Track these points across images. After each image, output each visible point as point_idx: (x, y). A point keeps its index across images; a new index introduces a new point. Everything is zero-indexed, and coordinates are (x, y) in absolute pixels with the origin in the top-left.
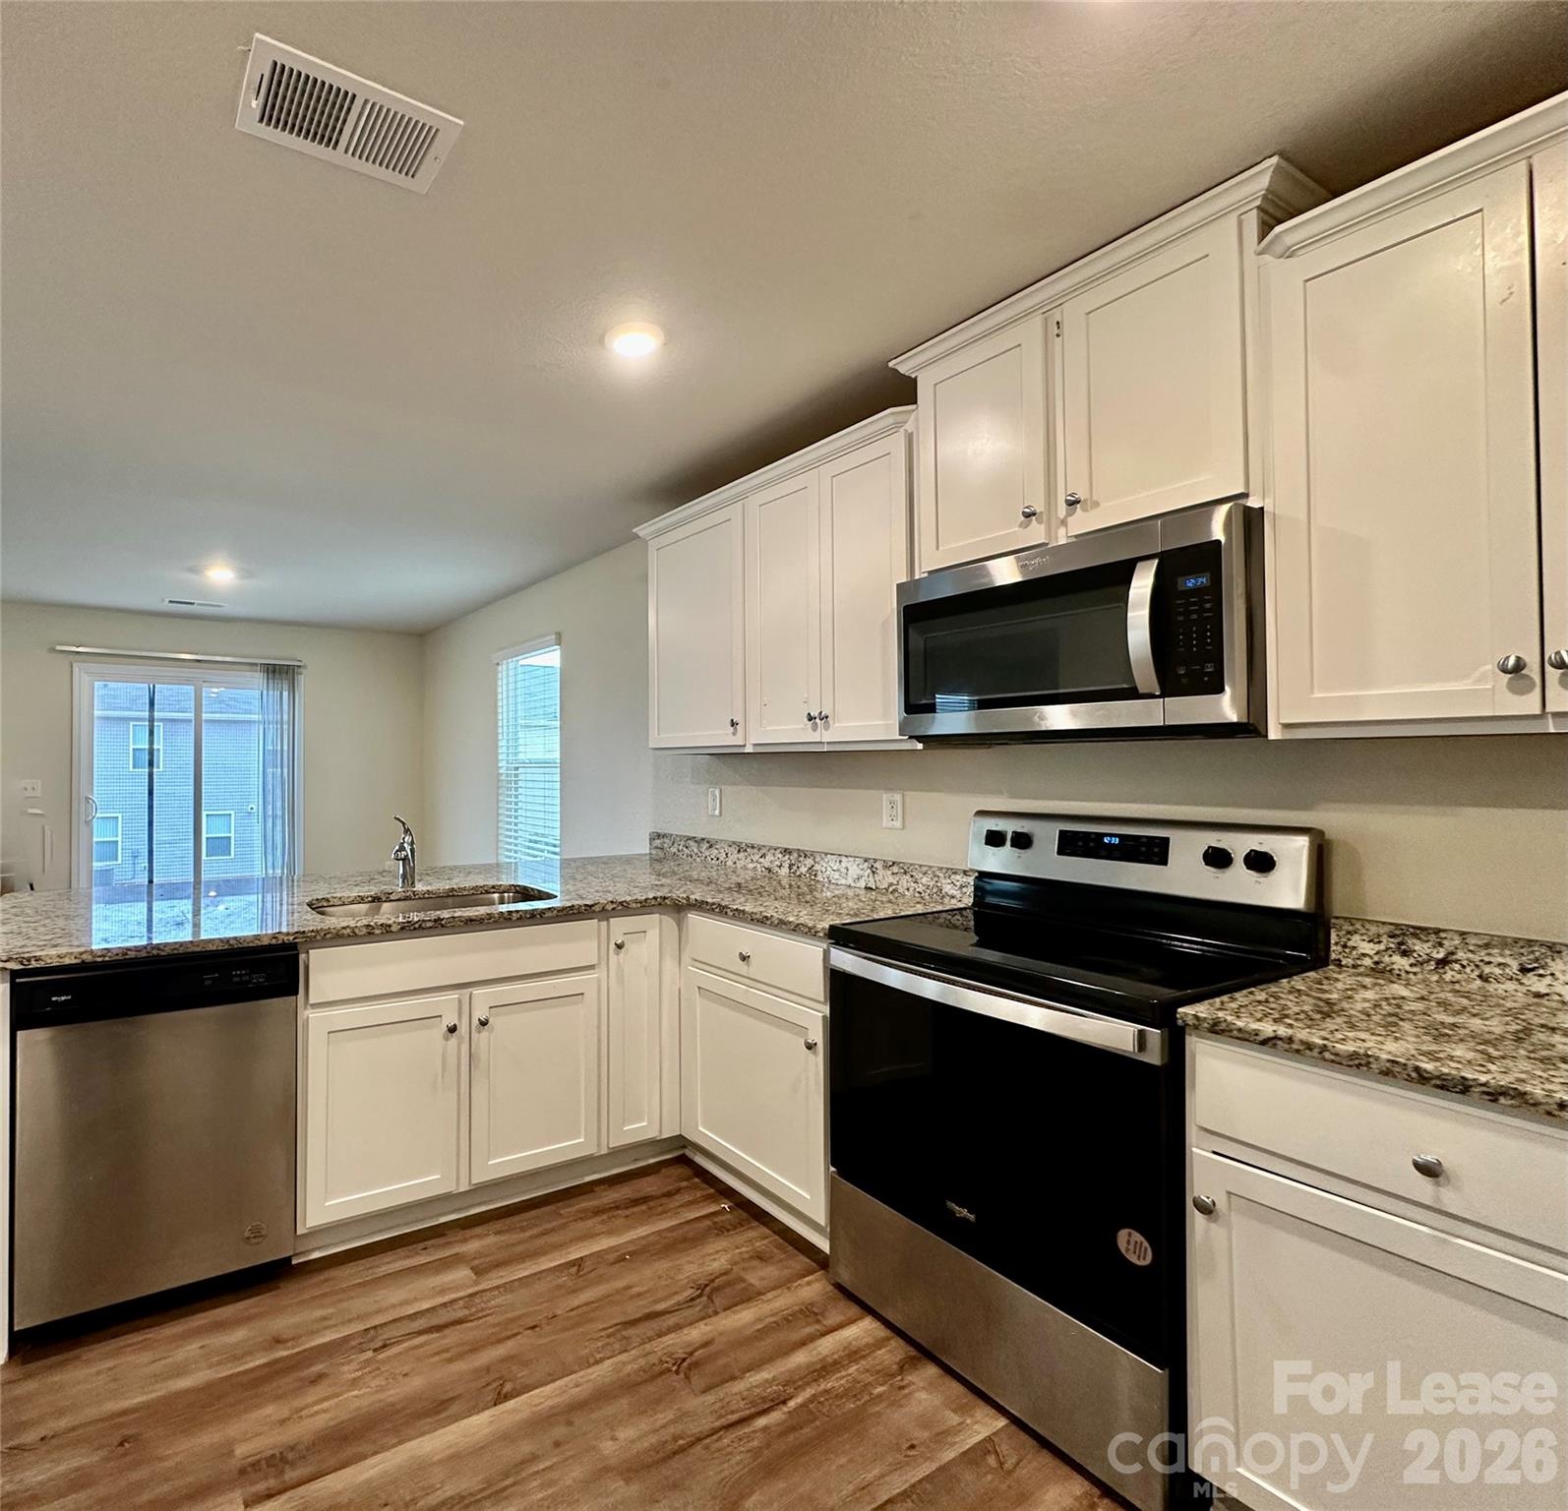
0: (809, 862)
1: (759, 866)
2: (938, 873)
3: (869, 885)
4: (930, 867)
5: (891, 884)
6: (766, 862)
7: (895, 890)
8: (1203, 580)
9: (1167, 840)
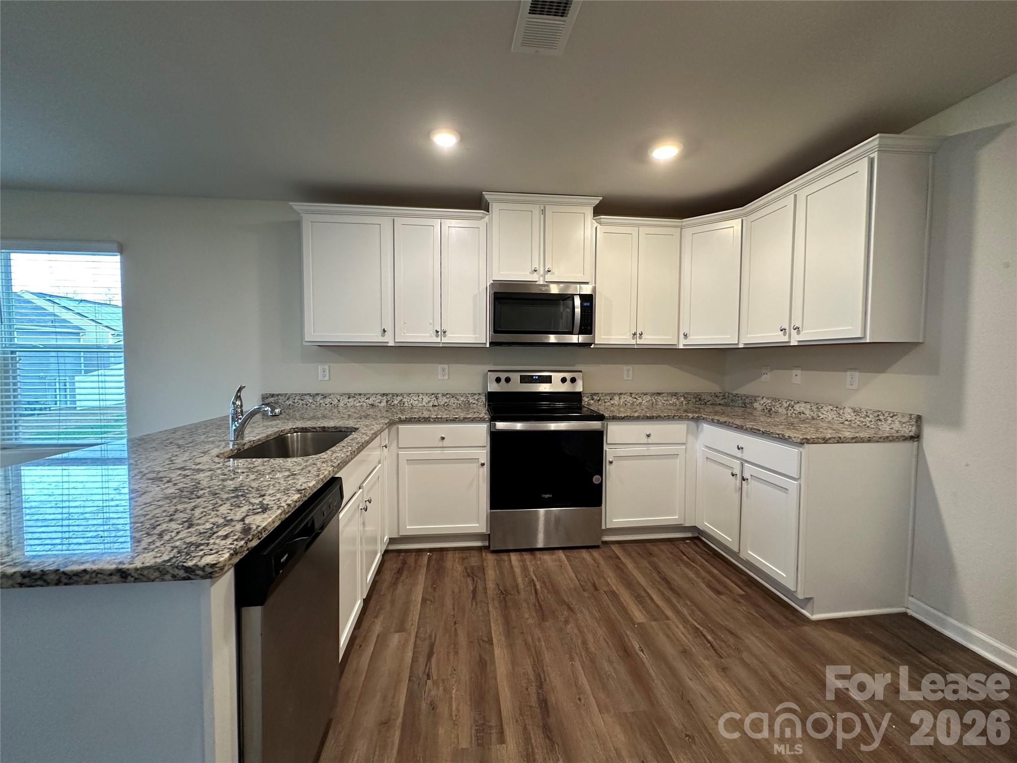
0: (399, 398)
1: (364, 404)
2: (468, 395)
3: (435, 404)
4: (464, 394)
5: (446, 403)
6: (370, 401)
7: (448, 405)
8: (588, 304)
9: (551, 376)
